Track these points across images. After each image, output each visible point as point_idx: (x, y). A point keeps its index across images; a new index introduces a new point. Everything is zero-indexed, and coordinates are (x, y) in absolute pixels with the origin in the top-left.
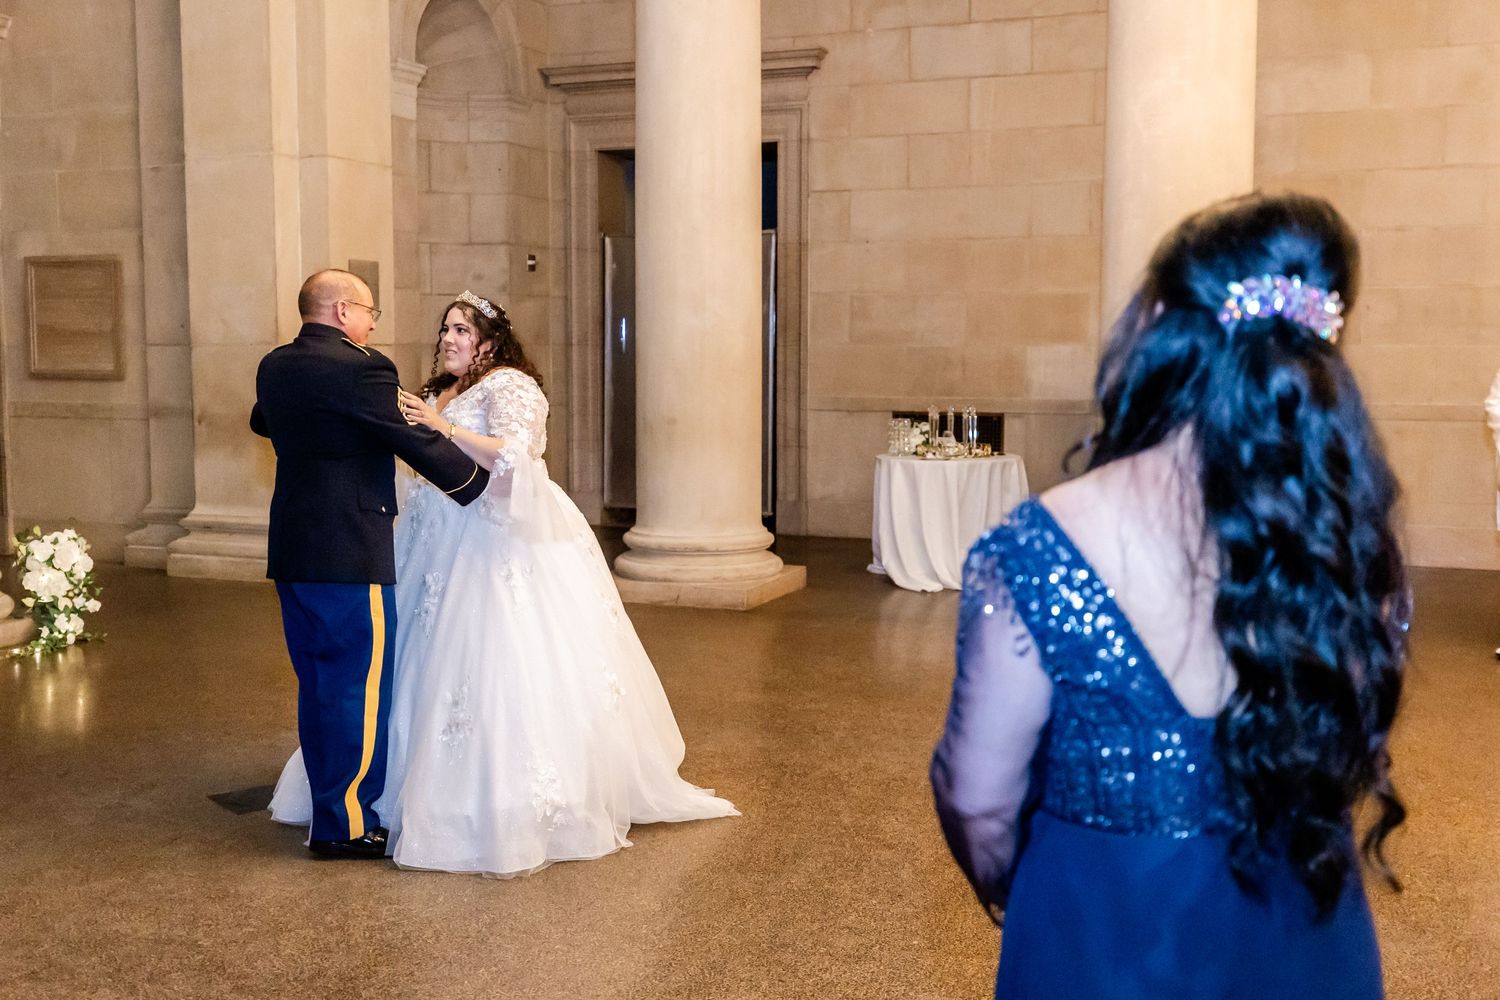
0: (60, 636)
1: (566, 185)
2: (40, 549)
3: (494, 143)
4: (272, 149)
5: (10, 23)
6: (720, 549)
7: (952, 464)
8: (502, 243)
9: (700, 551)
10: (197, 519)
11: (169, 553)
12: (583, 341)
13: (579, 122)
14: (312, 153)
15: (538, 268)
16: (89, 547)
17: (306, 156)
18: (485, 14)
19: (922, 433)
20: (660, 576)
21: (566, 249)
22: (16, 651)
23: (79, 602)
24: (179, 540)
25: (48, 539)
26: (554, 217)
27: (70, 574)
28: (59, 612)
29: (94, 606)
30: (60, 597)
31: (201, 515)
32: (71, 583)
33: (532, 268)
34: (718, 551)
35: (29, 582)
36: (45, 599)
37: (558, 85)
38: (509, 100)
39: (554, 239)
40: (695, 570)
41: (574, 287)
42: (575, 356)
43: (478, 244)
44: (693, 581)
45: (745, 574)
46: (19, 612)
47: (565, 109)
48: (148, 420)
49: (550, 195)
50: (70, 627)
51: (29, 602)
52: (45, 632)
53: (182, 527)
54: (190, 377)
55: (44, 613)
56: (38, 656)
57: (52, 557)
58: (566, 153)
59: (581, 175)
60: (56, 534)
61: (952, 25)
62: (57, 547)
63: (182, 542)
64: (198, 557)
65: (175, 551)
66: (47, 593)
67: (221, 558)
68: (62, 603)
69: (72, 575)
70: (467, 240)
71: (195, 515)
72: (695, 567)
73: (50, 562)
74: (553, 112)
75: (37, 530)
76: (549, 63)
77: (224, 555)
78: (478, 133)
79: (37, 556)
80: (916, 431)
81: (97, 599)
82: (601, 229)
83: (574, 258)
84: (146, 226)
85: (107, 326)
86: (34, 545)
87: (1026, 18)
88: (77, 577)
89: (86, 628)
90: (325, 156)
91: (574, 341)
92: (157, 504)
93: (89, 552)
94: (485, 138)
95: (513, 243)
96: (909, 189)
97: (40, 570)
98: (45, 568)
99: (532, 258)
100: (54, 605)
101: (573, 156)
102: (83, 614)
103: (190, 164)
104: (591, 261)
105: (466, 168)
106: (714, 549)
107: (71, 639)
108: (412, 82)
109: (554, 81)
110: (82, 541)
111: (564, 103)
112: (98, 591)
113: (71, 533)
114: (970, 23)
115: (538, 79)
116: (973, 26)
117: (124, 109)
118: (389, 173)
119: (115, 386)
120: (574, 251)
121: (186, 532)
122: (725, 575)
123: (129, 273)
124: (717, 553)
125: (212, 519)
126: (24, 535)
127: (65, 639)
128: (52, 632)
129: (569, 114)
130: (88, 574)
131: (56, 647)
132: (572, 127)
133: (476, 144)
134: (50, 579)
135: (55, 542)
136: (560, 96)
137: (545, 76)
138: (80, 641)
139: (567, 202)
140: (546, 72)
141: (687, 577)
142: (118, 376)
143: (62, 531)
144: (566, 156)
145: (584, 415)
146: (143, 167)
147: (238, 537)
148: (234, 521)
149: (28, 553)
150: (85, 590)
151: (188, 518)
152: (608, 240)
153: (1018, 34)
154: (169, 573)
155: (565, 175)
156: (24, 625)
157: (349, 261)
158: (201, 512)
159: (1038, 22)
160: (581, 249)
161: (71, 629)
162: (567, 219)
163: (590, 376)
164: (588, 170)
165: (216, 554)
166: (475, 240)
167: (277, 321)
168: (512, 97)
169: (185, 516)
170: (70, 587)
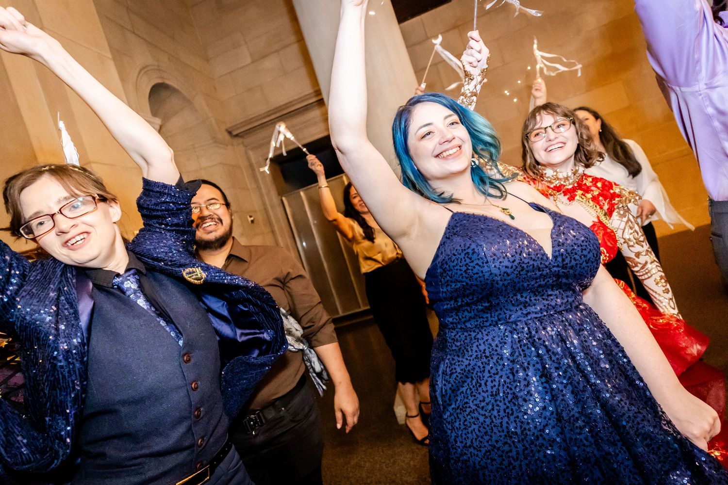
1: (256, 181)
3: (214, 165)
13: (253, 149)
15: (255, 222)
18: (188, 100)
21: (266, 209)
26: (254, 196)
33: (252, 221)
37: (237, 135)
38: (215, 142)
39: (257, 206)
41: (275, 224)
47: (244, 145)
49: (249, 187)
58: (251, 165)
74: (239, 149)
76: (228, 126)
78: (204, 163)
82: (279, 195)
83: (270, 211)
94: (209, 165)
99: (251, 217)
101: (255, 165)
104: (279, 210)
109: (235, 133)
111: (243, 143)
115: (226, 134)
120: (269, 208)
129: (246, 147)
132: (250, 151)
133: (205, 169)
136: (240, 140)
137: (230, 133)
139: (259, 188)
140: (230, 130)
152: (284, 199)
160: (273, 207)
162: (262, 195)
164: (266, 168)
168: (216, 141)
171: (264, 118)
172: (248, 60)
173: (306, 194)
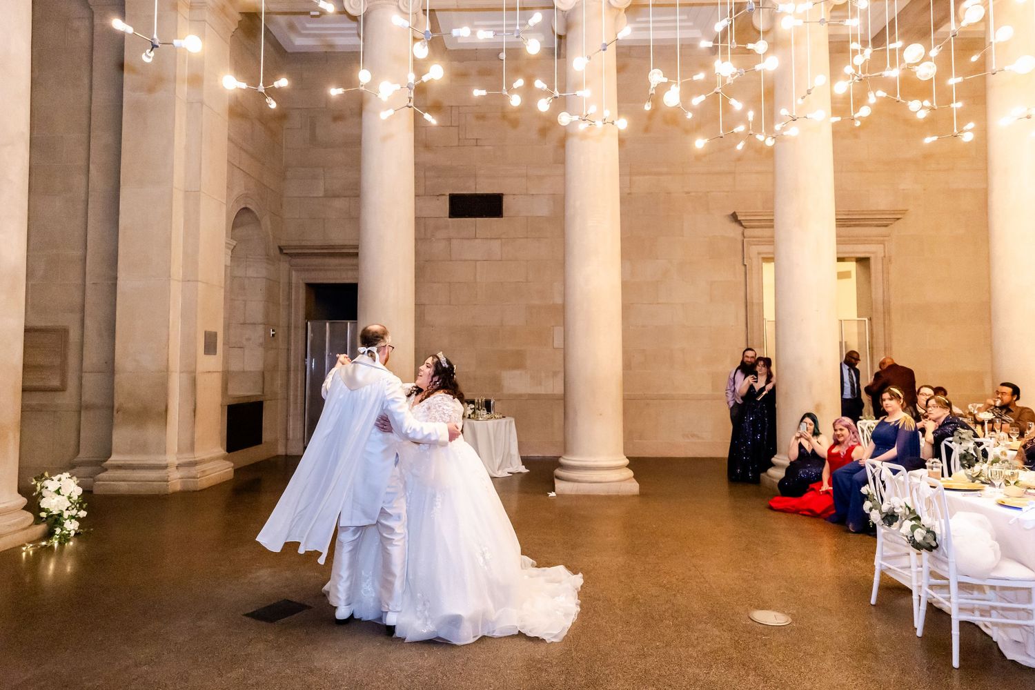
0: (67, 533)
1: (289, 299)
2: (52, 485)
3: (259, 278)
4: (170, 277)
7: (490, 422)
8: (261, 324)
10: (113, 462)
11: (94, 481)
12: (296, 370)
13: (297, 271)
14: (190, 279)
15: (276, 335)
16: (78, 481)
17: (186, 280)
18: (258, 220)
19: (471, 409)
21: (289, 327)
22: (44, 543)
23: (74, 512)
24: (102, 474)
25: (56, 478)
26: (283, 313)
27: (69, 498)
28: (66, 520)
29: (83, 514)
30: (64, 510)
31: (115, 461)
32: (70, 502)
33: (273, 335)
35: (44, 504)
36: (55, 512)
37: (286, 254)
38: (267, 259)
39: (283, 322)
41: (292, 344)
42: (292, 376)
43: (249, 324)
46: (38, 520)
47: (290, 264)
48: (80, 412)
49: (282, 302)
50: (71, 526)
51: (43, 515)
52: (58, 531)
53: (103, 467)
54: (113, 389)
55: (56, 520)
56: (56, 545)
57: (60, 488)
58: (290, 284)
59: (297, 292)
60: (59, 476)
61: (468, 239)
62: (61, 482)
63: (104, 475)
64: (112, 483)
65: (99, 481)
66: (56, 509)
67: (128, 483)
68: (66, 515)
69: (71, 498)
70: (242, 322)
71: (112, 461)
73: (58, 492)
74: (284, 266)
75: (46, 474)
76: (283, 243)
77: (130, 481)
78: (251, 272)
79: (49, 489)
80: (469, 408)
81: (84, 510)
82: (306, 318)
83: (292, 331)
84: (87, 311)
85: (57, 361)
86: (47, 483)
87: (499, 238)
88: (73, 499)
89: (79, 527)
90: (197, 281)
91: (292, 369)
92: (83, 456)
93: (78, 485)
94: (255, 276)
95: (267, 324)
96: (450, 304)
97: (51, 497)
98: (56, 495)
99: (273, 331)
100: (60, 515)
101: (293, 285)
102: (78, 519)
103: (120, 283)
104: (301, 332)
105: (244, 289)
107: (73, 533)
108: (230, 248)
109: (285, 251)
110: (75, 478)
111: (290, 262)
112: (84, 506)
113: (67, 475)
114: (476, 238)
115: (278, 251)
116: (477, 240)
117: (78, 253)
118: (223, 290)
119: (61, 393)
120: (293, 328)
121: (106, 470)
123: (74, 335)
125: (123, 462)
126: (40, 478)
127: (70, 534)
128: (62, 530)
129: (291, 266)
130: (79, 497)
131: (64, 539)
132: (294, 273)
133: (248, 278)
134: (58, 501)
135: (60, 480)
136: (287, 258)
137: (281, 249)
138: (76, 534)
139: (289, 306)
140: (281, 247)
142: (62, 389)
143: (62, 474)
144: (290, 285)
145: (296, 403)
146: (88, 283)
147: (138, 471)
148: (138, 462)
149: (42, 488)
150: (78, 505)
151: (107, 462)
152: (309, 323)
153: (496, 245)
154: (95, 492)
155: (289, 293)
156: (41, 528)
157: (205, 332)
158: (115, 459)
159: (503, 240)
160: (296, 327)
161: (72, 528)
162: (290, 314)
163: (299, 385)
164: (301, 291)
165: (123, 481)
166: (247, 322)
167: (168, 361)
168: (268, 258)
169: (105, 461)
170: (70, 504)
171: (317, 249)
172: (321, 194)
173: (330, 326)
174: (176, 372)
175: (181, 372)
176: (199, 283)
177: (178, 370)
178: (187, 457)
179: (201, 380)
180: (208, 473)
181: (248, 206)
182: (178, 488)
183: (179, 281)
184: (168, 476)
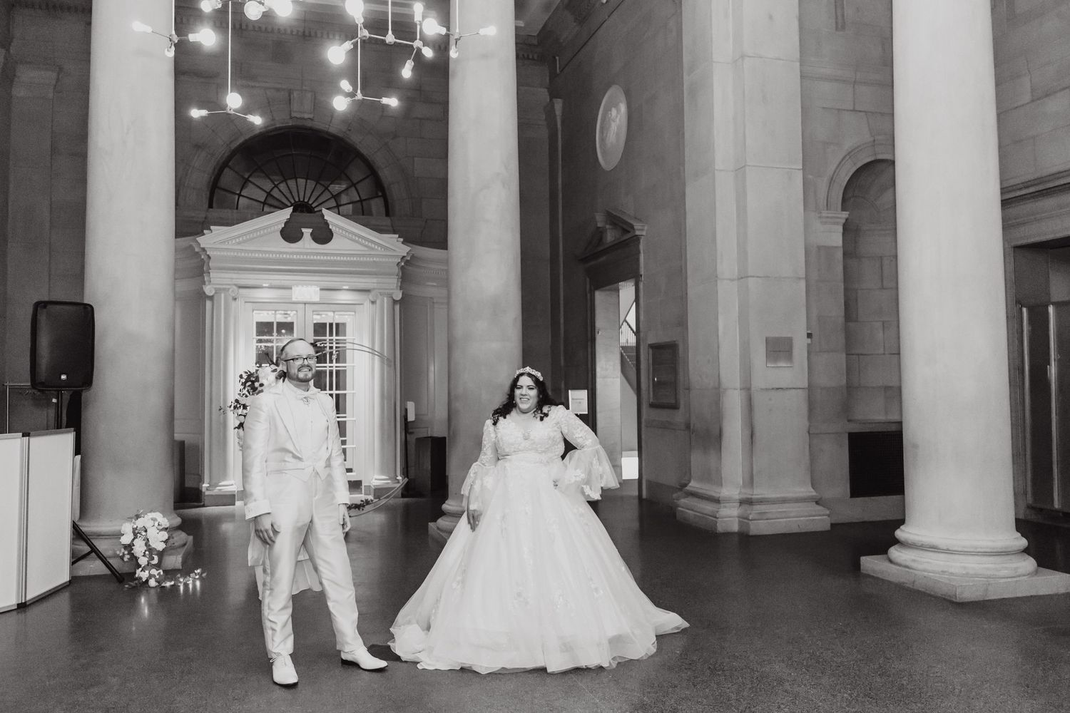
4: (717, 277)
5: (646, 228)
6: (950, 549)
9: (933, 548)
10: (691, 489)
14: (743, 276)
17: (740, 278)
20: (904, 563)
34: (948, 550)
40: (928, 562)
44: (924, 571)
45: (971, 572)
48: (685, 431)
53: (683, 493)
71: (690, 487)
72: (926, 560)
82: (1019, 302)
85: (672, 379)
90: (748, 276)
106: (945, 548)
108: (837, 223)
119: (677, 410)
121: (685, 496)
122: (952, 570)
123: (681, 350)
124: (948, 551)
141: (920, 567)
142: (677, 406)
148: (703, 491)
151: (687, 488)
152: (1024, 309)
157: (767, 340)
158: (691, 484)
167: (719, 376)
172: (1027, 98)
174: (735, 389)
175: (741, 389)
176: (749, 278)
177: (738, 385)
178: (747, 493)
179: (758, 399)
180: (769, 516)
181: (880, 157)
182: (735, 528)
183: (732, 280)
184: (717, 512)
